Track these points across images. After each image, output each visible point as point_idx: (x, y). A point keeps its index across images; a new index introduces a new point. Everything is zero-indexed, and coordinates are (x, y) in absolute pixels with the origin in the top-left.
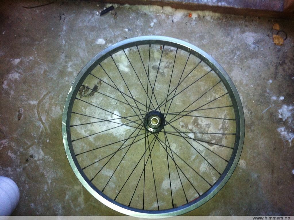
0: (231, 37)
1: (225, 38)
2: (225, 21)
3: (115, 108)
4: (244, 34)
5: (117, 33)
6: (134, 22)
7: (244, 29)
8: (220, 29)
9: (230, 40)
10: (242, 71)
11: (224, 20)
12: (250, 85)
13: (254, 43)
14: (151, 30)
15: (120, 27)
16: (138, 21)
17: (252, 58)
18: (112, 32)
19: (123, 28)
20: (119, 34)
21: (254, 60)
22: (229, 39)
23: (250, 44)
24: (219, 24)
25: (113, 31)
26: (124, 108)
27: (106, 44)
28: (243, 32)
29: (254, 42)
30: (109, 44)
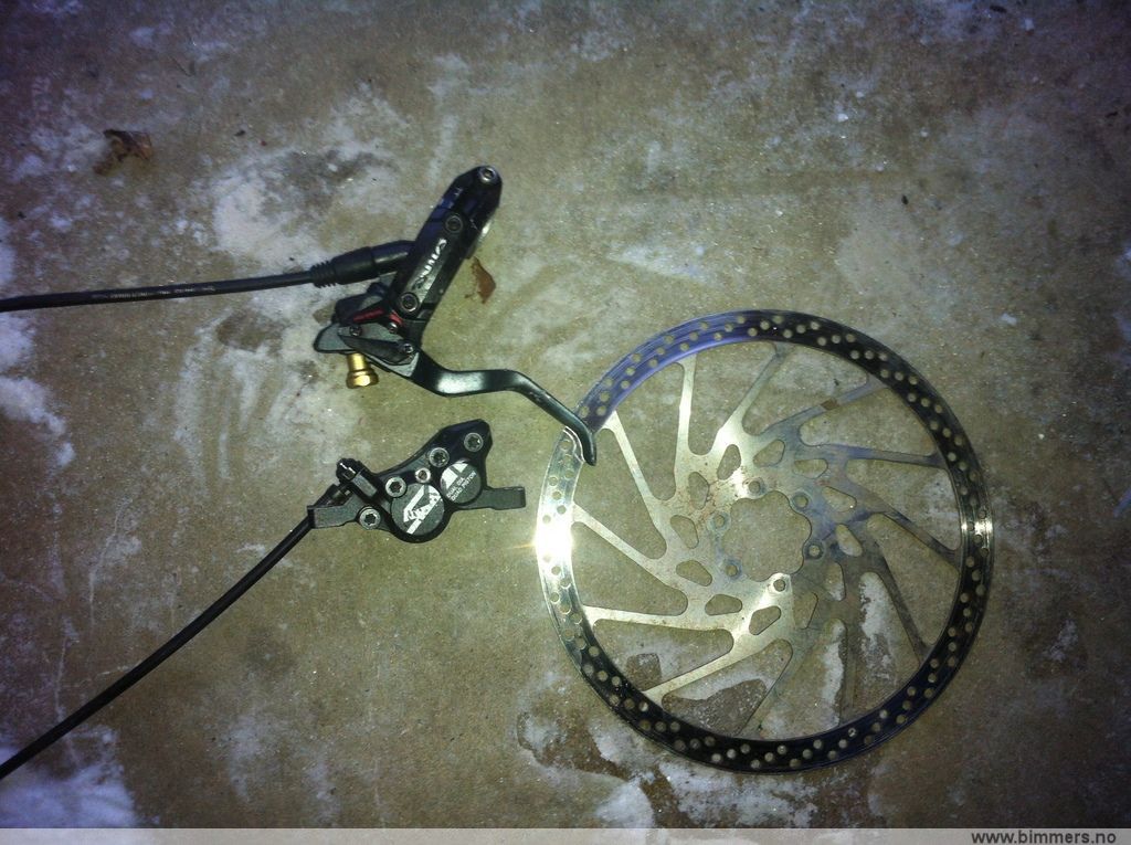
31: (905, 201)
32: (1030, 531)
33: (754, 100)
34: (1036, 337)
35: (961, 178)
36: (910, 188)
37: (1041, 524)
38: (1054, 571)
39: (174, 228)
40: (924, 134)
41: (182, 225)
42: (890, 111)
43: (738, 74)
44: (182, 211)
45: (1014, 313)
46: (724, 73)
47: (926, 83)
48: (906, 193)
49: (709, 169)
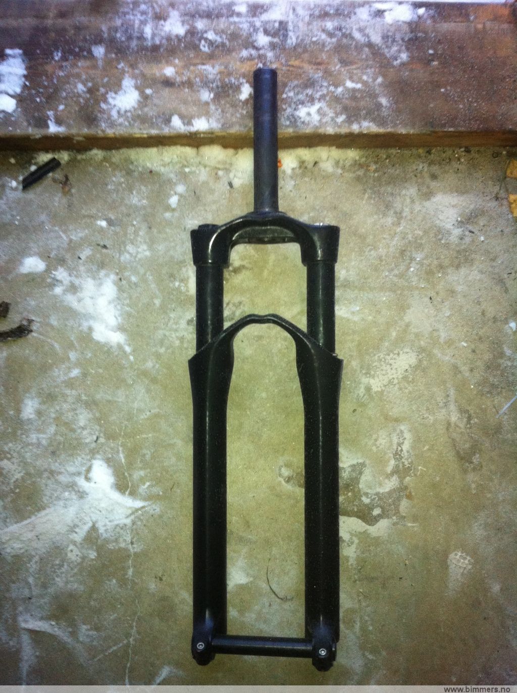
0: (396, 213)
1: (380, 219)
2: (376, 171)
3: (94, 454)
4: (429, 199)
5: (77, 235)
6: (123, 199)
7: (428, 187)
8: (364, 194)
9: (393, 224)
10: (433, 305)
11: (373, 167)
12: (460, 341)
13: (461, 224)
14: (172, 216)
15: (84, 216)
16: (132, 196)
17: (458, 267)
18: (61, 233)
19: (94, 217)
20: (81, 238)
21: (463, 271)
22: (389, 220)
23: (449, 226)
24: (358, 179)
25: (65, 232)
26: (121, 449)
27: (48, 270)
28: (428, 195)
29: (459, 219)
30: (56, 269)
31: (431, 298)
32: (465, 420)
33: (380, 258)
34: (474, 351)
35: (452, 292)
36: (433, 294)
37: (469, 418)
38: (473, 435)
39: (174, 285)
40: (440, 275)
41: (177, 284)
42: (428, 266)
43: (375, 248)
44: (177, 279)
45: (466, 342)
46: (370, 247)
47: (442, 257)
48: (432, 295)
49: (362, 280)
